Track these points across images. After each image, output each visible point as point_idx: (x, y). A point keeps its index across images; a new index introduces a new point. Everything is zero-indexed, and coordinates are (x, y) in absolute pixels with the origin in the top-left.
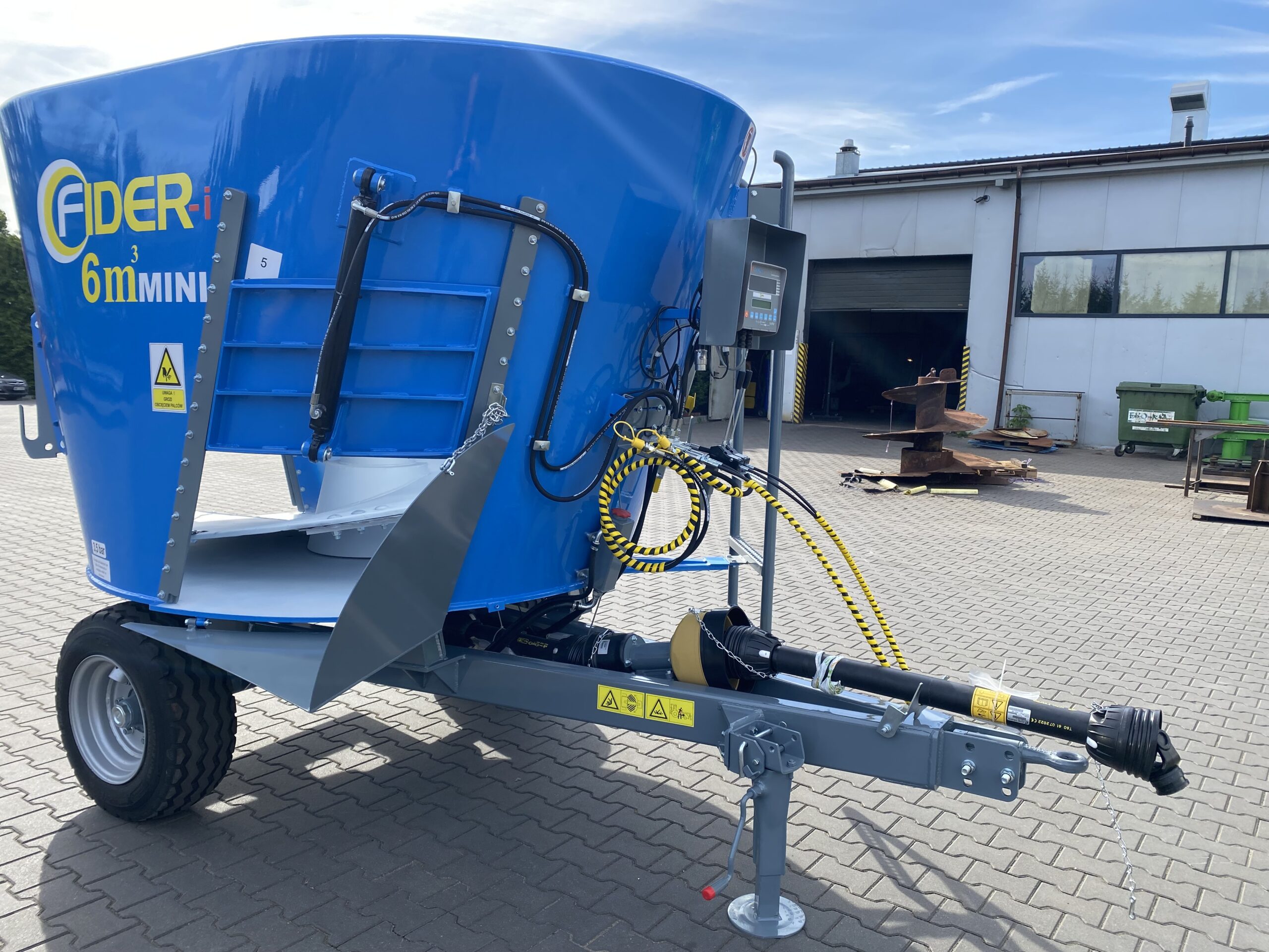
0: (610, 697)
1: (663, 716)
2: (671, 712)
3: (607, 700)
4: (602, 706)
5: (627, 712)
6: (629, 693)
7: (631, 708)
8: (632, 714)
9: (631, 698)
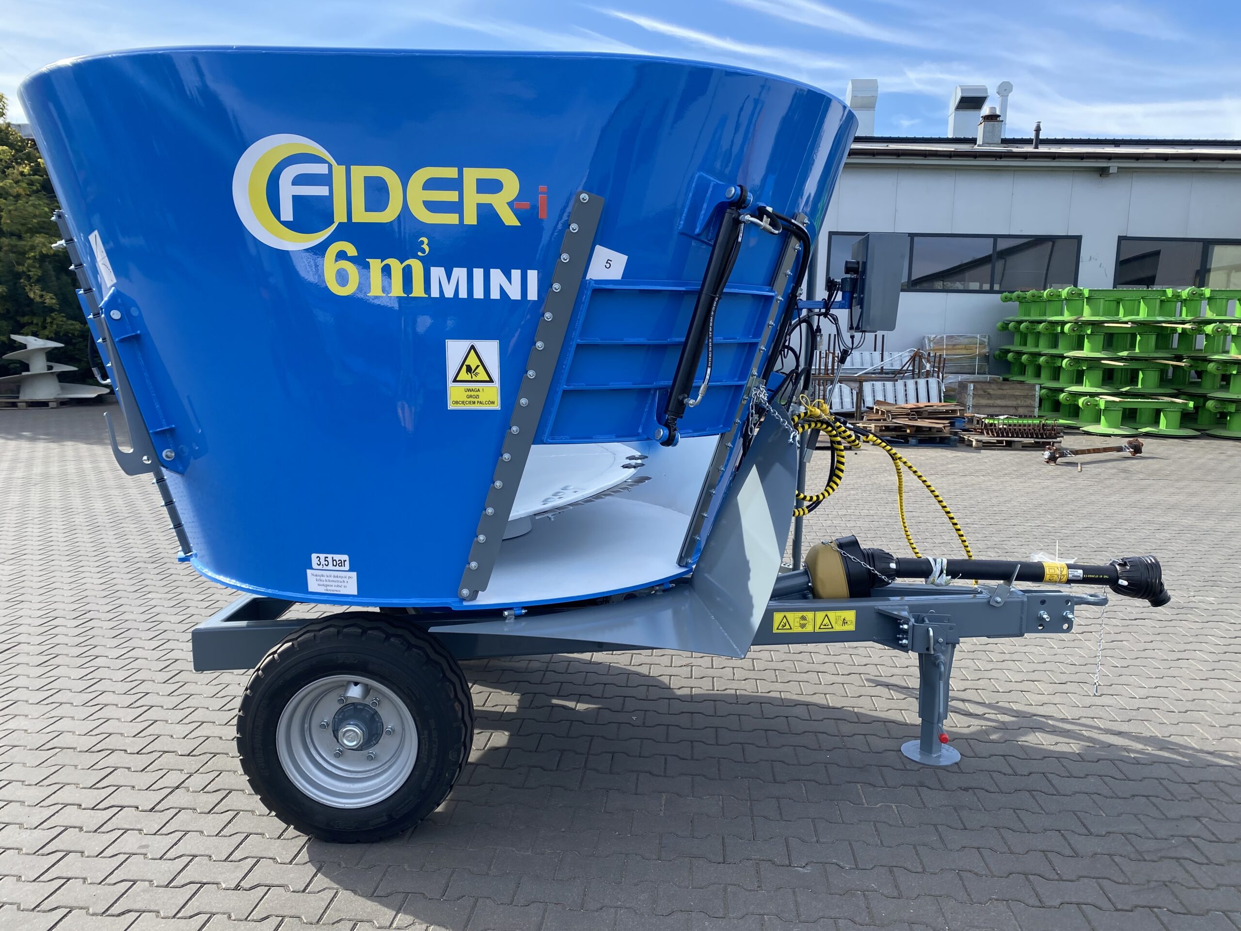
0: (785, 620)
1: (830, 627)
2: (836, 623)
3: (782, 623)
4: (778, 629)
5: (800, 630)
6: (800, 614)
7: (803, 626)
8: (804, 630)
9: (803, 618)
